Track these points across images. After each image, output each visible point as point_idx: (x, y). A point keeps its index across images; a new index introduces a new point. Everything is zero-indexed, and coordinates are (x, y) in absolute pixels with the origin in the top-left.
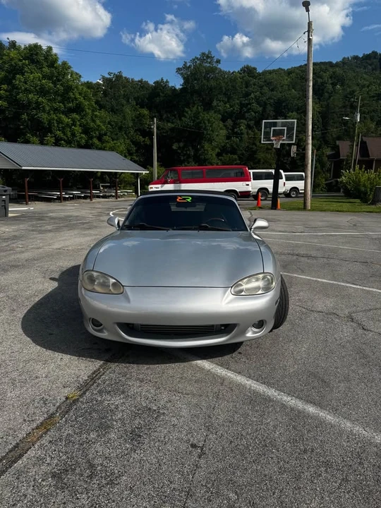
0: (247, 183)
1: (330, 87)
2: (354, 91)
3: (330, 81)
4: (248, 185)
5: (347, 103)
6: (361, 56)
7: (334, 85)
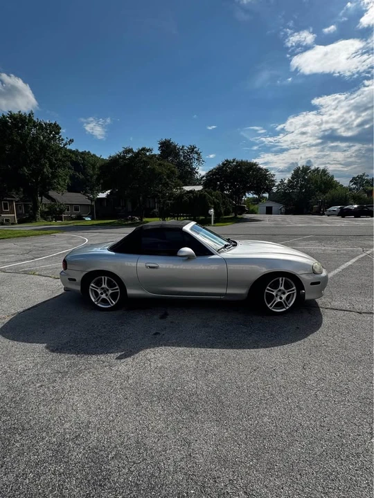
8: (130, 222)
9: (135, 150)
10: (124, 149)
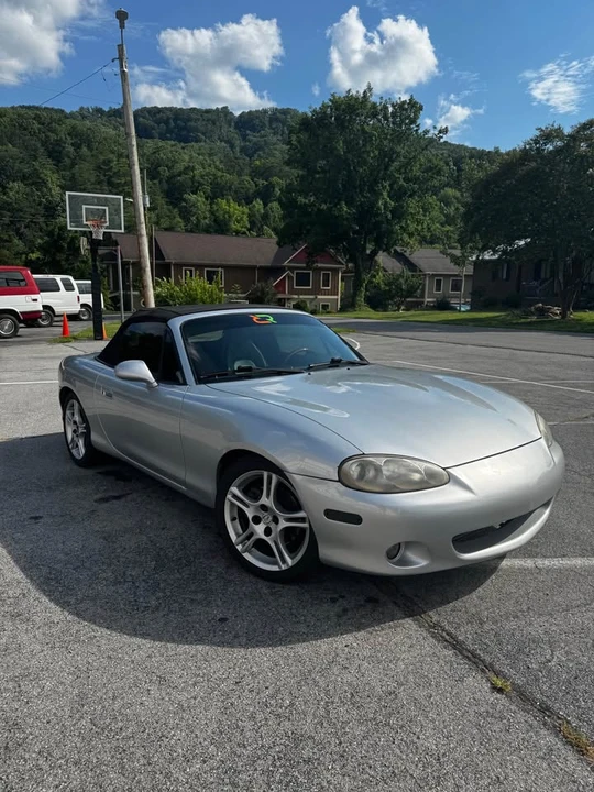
0: (34, 297)
1: (71, 149)
2: (110, 161)
3: (69, 140)
4: (36, 300)
5: (102, 178)
6: (106, 109)
7: (77, 146)
8: (534, 318)
9: (567, 131)
10: (538, 133)
